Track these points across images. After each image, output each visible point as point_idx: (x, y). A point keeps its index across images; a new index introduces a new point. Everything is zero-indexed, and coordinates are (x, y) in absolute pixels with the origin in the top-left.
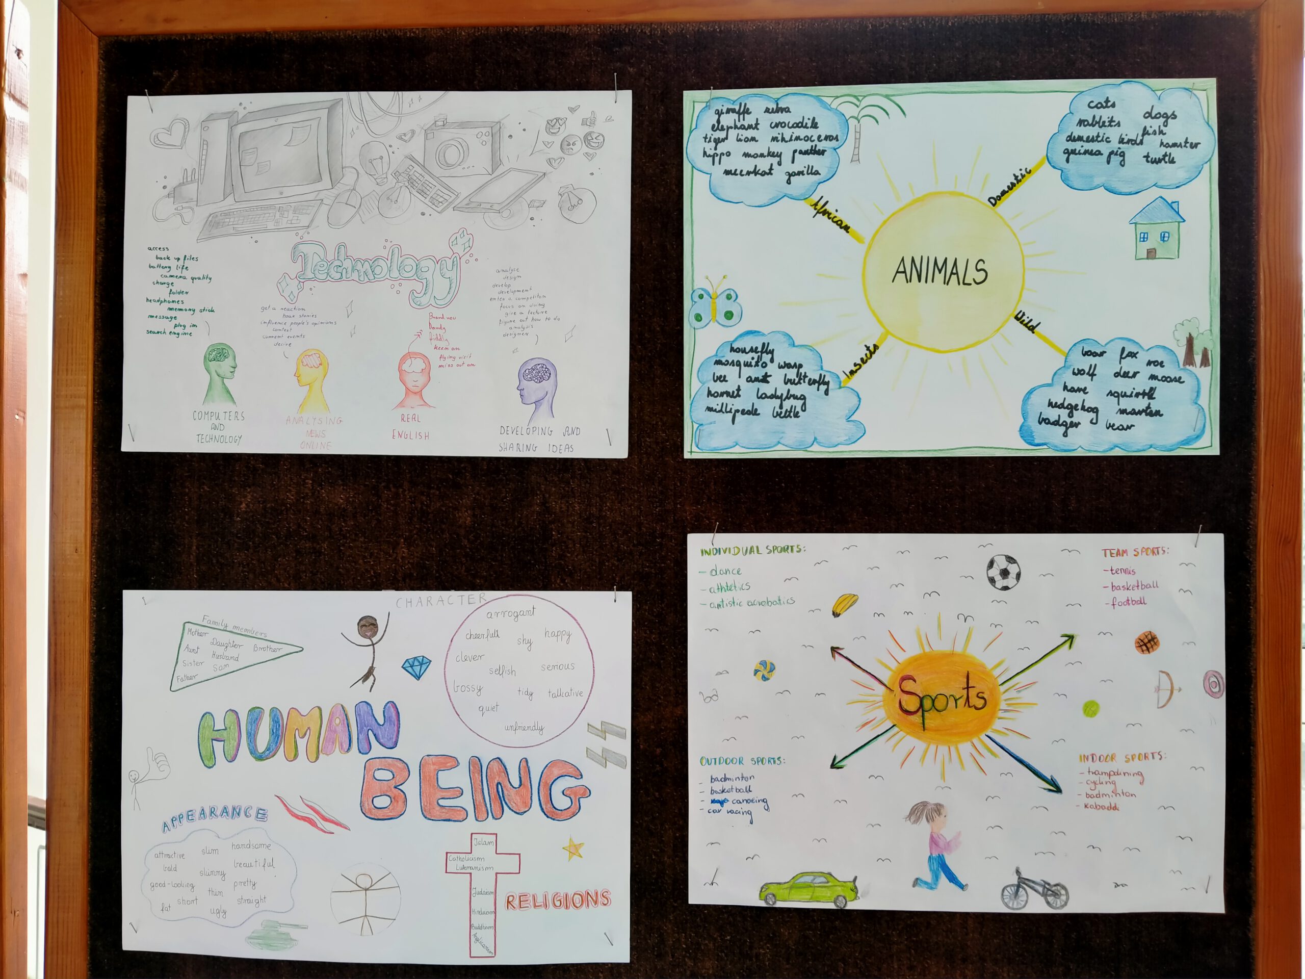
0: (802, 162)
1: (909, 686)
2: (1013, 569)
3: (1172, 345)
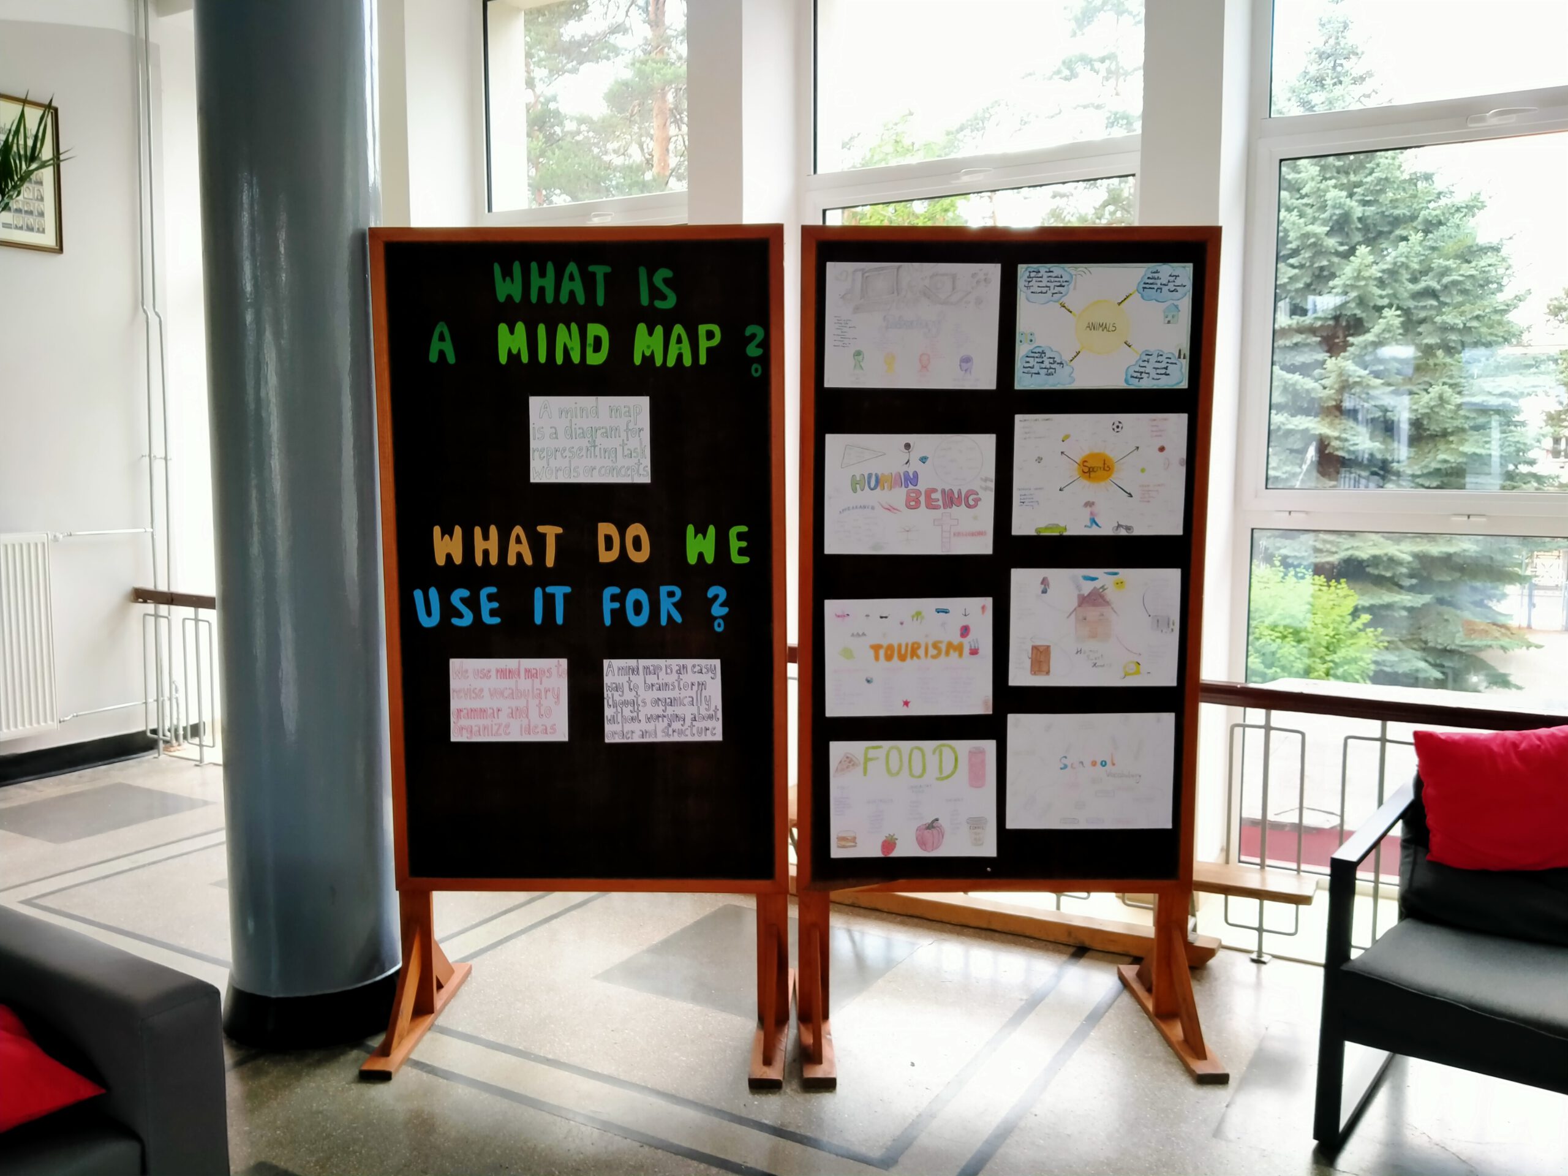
0: (1057, 289)
1: (1085, 464)
2: (1120, 425)
3: (1174, 353)
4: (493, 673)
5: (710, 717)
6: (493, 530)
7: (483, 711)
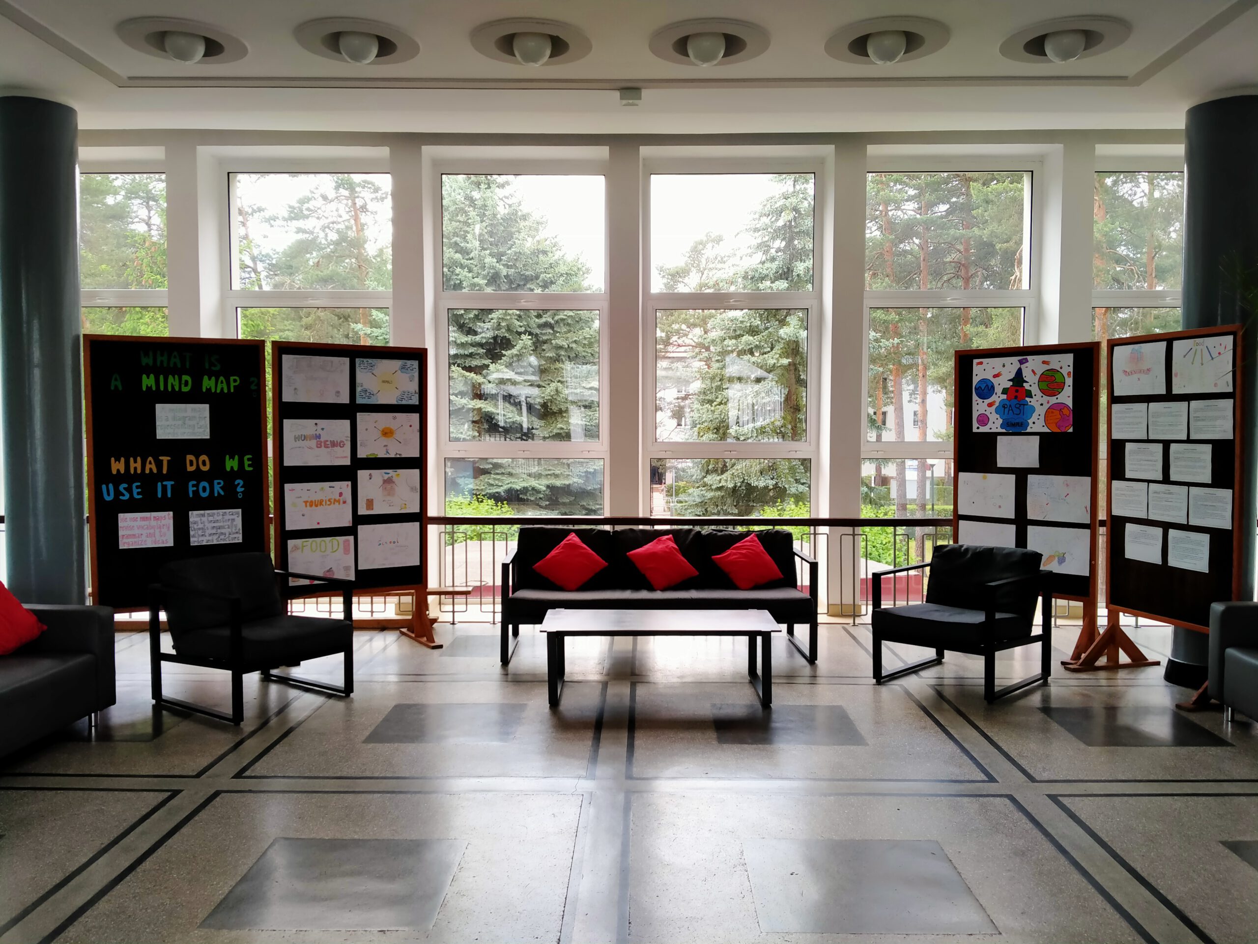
0: (371, 368)
1: (383, 431)
2: (395, 417)
3: (413, 391)
4: (139, 519)
5: (237, 533)
6: (139, 459)
7: (134, 535)
